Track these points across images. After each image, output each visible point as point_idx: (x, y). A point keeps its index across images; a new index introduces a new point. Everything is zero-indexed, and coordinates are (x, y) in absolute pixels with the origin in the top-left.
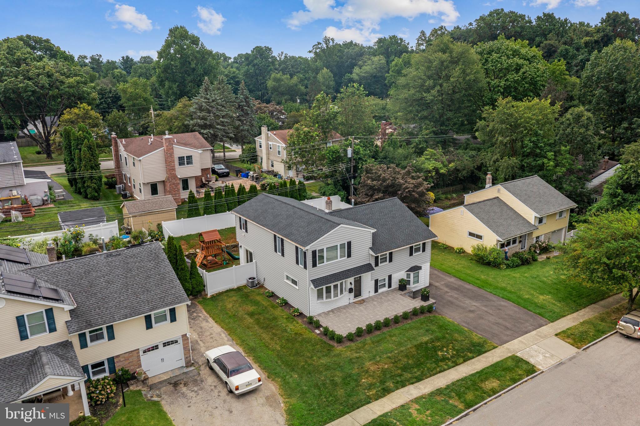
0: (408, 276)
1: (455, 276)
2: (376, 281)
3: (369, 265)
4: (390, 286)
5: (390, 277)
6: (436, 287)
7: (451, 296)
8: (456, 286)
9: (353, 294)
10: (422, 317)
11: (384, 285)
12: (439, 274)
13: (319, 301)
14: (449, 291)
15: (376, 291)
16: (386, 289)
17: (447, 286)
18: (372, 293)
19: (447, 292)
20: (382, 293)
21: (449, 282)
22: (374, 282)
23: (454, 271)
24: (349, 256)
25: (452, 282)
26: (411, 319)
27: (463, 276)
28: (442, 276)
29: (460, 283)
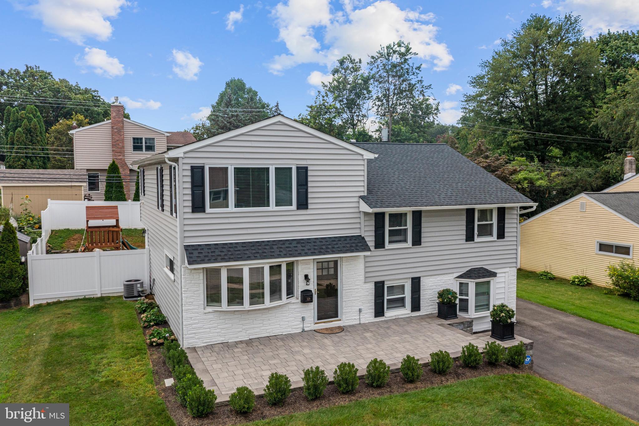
0: (463, 288)
1: (575, 314)
2: (379, 287)
3: (360, 239)
4: (416, 307)
5: (416, 283)
6: (533, 327)
7: (572, 346)
8: (584, 330)
9: (312, 308)
10: (491, 375)
11: (401, 302)
12: (539, 309)
13: (210, 309)
14: (565, 336)
15: (379, 312)
16: (405, 312)
17: (560, 327)
18: (368, 316)
19: (560, 338)
20: (396, 321)
21: (563, 322)
22: (372, 286)
23: (573, 307)
24: (303, 204)
25: (570, 323)
26: (458, 376)
27: (595, 316)
28: (547, 312)
29: (591, 325)
